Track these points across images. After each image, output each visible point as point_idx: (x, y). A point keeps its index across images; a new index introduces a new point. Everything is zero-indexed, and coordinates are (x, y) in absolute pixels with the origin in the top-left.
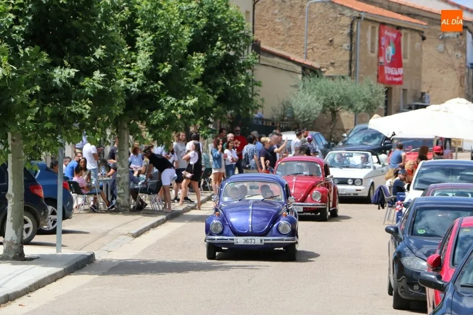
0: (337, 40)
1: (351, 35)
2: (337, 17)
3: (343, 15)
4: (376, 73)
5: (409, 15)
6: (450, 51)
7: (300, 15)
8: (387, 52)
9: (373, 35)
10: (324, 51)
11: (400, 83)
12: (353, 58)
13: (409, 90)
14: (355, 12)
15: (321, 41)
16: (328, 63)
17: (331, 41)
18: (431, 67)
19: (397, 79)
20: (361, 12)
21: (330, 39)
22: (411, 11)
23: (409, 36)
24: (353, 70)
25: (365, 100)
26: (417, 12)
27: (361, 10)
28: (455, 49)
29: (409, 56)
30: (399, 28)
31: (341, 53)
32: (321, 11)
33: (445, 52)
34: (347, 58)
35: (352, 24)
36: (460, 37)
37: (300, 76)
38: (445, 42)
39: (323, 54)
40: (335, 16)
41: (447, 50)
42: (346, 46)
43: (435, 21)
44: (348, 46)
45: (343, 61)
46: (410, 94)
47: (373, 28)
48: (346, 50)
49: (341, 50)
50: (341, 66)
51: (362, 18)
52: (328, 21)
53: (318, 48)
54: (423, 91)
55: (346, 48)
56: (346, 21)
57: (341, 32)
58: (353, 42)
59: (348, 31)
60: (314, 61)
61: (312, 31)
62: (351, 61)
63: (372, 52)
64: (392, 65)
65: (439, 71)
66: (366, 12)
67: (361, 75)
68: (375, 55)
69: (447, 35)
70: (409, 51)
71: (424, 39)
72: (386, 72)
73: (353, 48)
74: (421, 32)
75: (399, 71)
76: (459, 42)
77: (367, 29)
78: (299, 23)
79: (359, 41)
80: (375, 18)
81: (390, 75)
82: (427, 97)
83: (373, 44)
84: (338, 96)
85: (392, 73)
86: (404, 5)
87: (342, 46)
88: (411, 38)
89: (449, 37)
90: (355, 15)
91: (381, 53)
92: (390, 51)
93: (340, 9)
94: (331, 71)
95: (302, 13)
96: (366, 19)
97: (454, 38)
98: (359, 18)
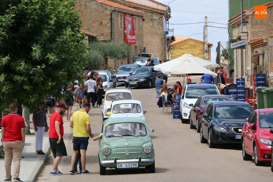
0: (104, 22)
1: (111, 19)
2: (103, 11)
3: (107, 9)
4: (123, 38)
5: (134, 8)
6: (156, 26)
7: (85, 10)
8: (128, 28)
9: (121, 19)
10: (98, 28)
11: (134, 43)
12: (112, 31)
13: (138, 46)
14: (113, 8)
15: (96, 23)
16: (100, 34)
17: (101, 23)
18: (147, 34)
19: (133, 41)
20: (115, 8)
21: (101, 22)
22: (136, 6)
23: (137, 19)
24: (113, 37)
25: (122, 53)
26: (138, 6)
27: (116, 7)
28: (158, 25)
29: (137, 30)
30: (132, 15)
31: (106, 29)
32: (95, 7)
33: (154, 27)
34: (109, 31)
35: (111, 14)
36: (160, 19)
37: (88, 41)
38: (153, 22)
39: (97, 29)
40: (103, 10)
41: (154, 26)
42: (109, 25)
43: (148, 11)
44: (110, 25)
45: (107, 33)
46: (138, 48)
47: (121, 15)
48: (109, 27)
49: (106, 27)
50: (107, 35)
51: (116, 11)
52: (99, 13)
53: (94, 26)
54: (145, 47)
55: (109, 26)
56: (108, 12)
57: (106, 18)
58: (112, 23)
59: (109, 17)
60: (93, 33)
61: (91, 18)
62: (111, 33)
63: (121, 28)
64: (130, 34)
65: (151, 36)
66: (118, 8)
67: (117, 40)
68: (122, 29)
69: (154, 18)
70: (137, 27)
71: (143, 20)
72: (128, 38)
73: (112, 26)
74: (142, 17)
75: (133, 37)
76: (160, 22)
77: (119, 16)
78: (84, 13)
79: (115, 22)
80: (122, 10)
81: (130, 39)
82: (146, 50)
83: (121, 24)
84: (109, 51)
85: (131, 39)
86: (132, 3)
87: (107, 25)
88: (138, 20)
89: (155, 19)
90: (113, 9)
91: (125, 28)
92: (129, 27)
93: (105, 6)
94: (102, 38)
95: (85, 9)
96: (118, 11)
97: (157, 19)
98: (115, 11)
